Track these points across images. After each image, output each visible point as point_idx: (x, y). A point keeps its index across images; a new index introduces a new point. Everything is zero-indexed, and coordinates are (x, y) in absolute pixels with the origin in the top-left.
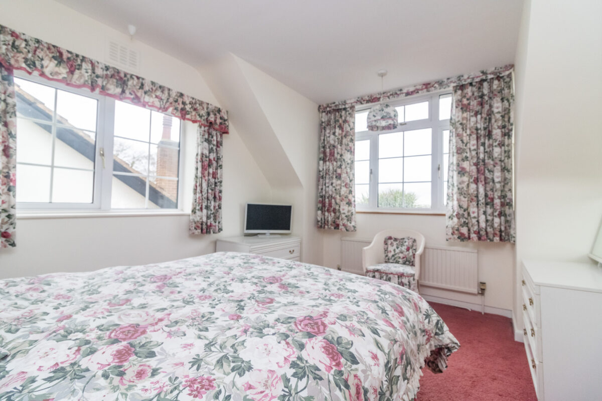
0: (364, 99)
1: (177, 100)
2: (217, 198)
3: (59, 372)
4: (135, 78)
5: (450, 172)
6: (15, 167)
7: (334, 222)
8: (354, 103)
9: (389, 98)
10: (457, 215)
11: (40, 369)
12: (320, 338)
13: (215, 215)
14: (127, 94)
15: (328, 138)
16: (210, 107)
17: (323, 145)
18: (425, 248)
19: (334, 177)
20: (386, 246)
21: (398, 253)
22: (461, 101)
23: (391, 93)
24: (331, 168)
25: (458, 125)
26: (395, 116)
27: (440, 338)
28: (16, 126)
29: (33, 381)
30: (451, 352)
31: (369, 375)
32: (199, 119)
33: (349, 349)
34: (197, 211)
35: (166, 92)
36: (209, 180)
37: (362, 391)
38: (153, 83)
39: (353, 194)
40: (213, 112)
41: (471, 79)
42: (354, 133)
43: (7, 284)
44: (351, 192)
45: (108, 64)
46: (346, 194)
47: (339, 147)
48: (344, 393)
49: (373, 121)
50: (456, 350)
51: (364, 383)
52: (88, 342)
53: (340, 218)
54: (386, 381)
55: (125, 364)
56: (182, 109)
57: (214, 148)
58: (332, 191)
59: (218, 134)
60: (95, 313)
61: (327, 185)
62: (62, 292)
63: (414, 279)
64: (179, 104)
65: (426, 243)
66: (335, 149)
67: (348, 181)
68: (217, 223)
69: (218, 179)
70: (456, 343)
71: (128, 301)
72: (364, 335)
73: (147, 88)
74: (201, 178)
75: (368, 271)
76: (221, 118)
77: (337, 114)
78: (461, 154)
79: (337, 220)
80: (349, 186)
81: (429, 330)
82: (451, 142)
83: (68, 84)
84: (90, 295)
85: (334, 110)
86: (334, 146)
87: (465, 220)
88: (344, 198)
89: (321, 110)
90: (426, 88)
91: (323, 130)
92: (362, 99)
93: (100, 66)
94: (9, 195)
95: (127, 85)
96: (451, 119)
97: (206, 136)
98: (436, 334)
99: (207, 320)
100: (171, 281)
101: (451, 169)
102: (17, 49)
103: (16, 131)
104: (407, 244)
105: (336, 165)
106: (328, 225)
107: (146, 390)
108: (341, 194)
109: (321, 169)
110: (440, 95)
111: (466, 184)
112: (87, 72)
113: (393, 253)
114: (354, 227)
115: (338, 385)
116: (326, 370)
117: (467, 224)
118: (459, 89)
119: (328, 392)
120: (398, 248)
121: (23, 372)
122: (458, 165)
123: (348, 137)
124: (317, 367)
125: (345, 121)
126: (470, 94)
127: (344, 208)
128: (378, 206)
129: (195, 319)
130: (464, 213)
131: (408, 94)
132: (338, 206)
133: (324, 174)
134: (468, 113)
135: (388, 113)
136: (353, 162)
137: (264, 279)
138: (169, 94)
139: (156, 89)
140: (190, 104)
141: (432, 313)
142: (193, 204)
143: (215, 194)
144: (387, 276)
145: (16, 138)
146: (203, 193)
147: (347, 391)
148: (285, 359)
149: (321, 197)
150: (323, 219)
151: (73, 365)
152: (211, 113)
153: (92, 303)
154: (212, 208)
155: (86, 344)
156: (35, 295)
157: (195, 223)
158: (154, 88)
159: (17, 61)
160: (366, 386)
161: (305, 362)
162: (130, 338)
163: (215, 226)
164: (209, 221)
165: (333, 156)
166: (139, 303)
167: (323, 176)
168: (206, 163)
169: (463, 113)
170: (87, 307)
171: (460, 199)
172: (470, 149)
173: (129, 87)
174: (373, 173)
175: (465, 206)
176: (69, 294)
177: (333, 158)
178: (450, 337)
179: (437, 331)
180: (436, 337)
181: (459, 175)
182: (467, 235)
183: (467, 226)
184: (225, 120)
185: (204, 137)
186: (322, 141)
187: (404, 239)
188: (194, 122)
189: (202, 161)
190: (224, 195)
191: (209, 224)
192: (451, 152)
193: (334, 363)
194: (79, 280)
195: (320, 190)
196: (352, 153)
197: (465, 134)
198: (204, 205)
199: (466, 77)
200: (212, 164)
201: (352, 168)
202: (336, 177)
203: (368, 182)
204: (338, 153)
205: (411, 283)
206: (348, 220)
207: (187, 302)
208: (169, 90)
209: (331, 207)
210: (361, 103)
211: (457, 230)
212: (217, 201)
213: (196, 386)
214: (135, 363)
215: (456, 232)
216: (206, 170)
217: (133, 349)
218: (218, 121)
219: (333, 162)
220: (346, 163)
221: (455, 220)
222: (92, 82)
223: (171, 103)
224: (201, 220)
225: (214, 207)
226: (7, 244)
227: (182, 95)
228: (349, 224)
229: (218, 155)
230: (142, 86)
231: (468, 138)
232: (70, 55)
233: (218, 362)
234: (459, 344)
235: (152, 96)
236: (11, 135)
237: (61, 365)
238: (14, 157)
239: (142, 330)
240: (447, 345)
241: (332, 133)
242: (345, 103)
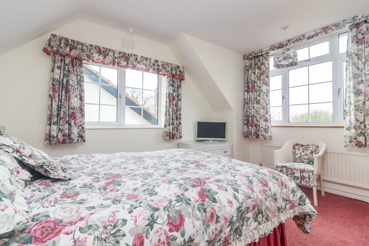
0: (275, 46)
1: (155, 64)
2: (178, 118)
3: (85, 186)
4: (133, 56)
5: (347, 93)
6: (84, 105)
7: (256, 133)
8: (268, 50)
9: (294, 43)
10: (354, 127)
11: (79, 184)
12: (199, 188)
13: (177, 128)
14: (130, 65)
15: (250, 77)
16: (173, 65)
17: (247, 81)
18: (326, 152)
19: (255, 102)
20: (294, 150)
21: (303, 155)
22: (356, 36)
23: (296, 39)
24: (253, 96)
25: (353, 55)
26: (294, 56)
27: (303, 208)
28: (84, 86)
29: (76, 187)
30: (312, 218)
31: (222, 210)
32: (167, 73)
33: (214, 195)
34: (167, 126)
35: (149, 61)
36: (173, 108)
37: (215, 216)
38: (142, 57)
39: (269, 114)
40: (174, 68)
41: (366, 18)
42: (269, 71)
43: (79, 156)
44: (267, 112)
45: (120, 51)
46: (263, 114)
47: (258, 81)
48: (202, 214)
49: (277, 62)
50: (315, 217)
51: (218, 213)
52: (98, 178)
53: (260, 131)
54: (236, 216)
55: (108, 186)
56: (158, 69)
57: (176, 89)
58: (254, 112)
59: (178, 81)
60: (105, 169)
61: (250, 108)
62: (96, 160)
63: (313, 174)
64: (155, 66)
65: (326, 149)
66: (256, 84)
67: (265, 105)
68: (178, 133)
69: (178, 107)
70: (314, 212)
71: (120, 165)
72: (227, 191)
73: (139, 60)
74: (169, 107)
75: (277, 167)
76: (179, 71)
77: (256, 59)
78: (356, 78)
79: (258, 132)
80: (266, 108)
81: (293, 201)
82: (348, 70)
83: (104, 64)
84: (106, 162)
85: (254, 57)
86: (254, 82)
87: (361, 131)
88: (262, 117)
89: (245, 58)
90: (325, 31)
91: (247, 72)
92: (274, 47)
93: (117, 52)
94: (82, 118)
95: (129, 60)
96: (348, 52)
97: (171, 83)
98: (299, 204)
99: (149, 176)
100: (142, 160)
101: (348, 91)
102: (83, 51)
103: (84, 89)
104: (311, 149)
105: (256, 94)
106: (251, 135)
107: (111, 195)
108: (260, 114)
109: (246, 98)
110: (339, 35)
111: (361, 102)
112: (111, 57)
113: (299, 155)
114: (270, 137)
115: (198, 209)
116: (195, 202)
117: (364, 134)
118: (354, 28)
119: (192, 211)
120: (303, 152)
121: (73, 184)
122: (354, 87)
123: (264, 75)
124: (190, 199)
125: (262, 64)
126: (365, 29)
127: (262, 124)
128: (289, 122)
129: (144, 175)
130: (361, 125)
131: (309, 38)
132: (259, 122)
133: (248, 101)
134: (363, 45)
135: (288, 55)
136: (268, 91)
137: (189, 162)
138: (150, 61)
139: (144, 60)
140: (161, 65)
141: (298, 190)
142: (165, 122)
143: (177, 116)
144: (292, 171)
145: (84, 92)
146: (170, 116)
147: (204, 214)
148: (175, 193)
149: (247, 116)
150: (248, 131)
151: (90, 184)
152: (174, 69)
153: (106, 165)
154: (175, 124)
155: (97, 179)
156: (87, 161)
157: (166, 133)
158: (142, 60)
159: (84, 56)
160: (219, 214)
161: (184, 196)
162: (114, 178)
163: (177, 135)
164: (174, 132)
165: (254, 88)
166: (124, 167)
167: (247, 102)
168: (171, 98)
169: (358, 46)
170: (103, 166)
171: (357, 114)
172: (365, 74)
173: (130, 61)
174: (285, 98)
175: (361, 120)
176: (99, 162)
177: (254, 90)
178: (310, 207)
179: (301, 202)
180: (300, 206)
181: (355, 95)
182: (364, 143)
183: (364, 136)
184: (182, 72)
185: (170, 83)
186: (246, 79)
187: (309, 145)
188: (164, 75)
189: (169, 98)
190: (182, 117)
191: (174, 133)
192: (348, 77)
193: (201, 200)
194: (105, 157)
195: (246, 112)
196: (268, 86)
197: (360, 63)
198: (171, 122)
199: (360, 17)
200: (175, 99)
201: (267, 95)
202: (256, 103)
203: (281, 105)
204: (257, 86)
205: (310, 177)
206: (265, 132)
207: (144, 168)
208: (150, 59)
209: (253, 123)
210: (274, 50)
211: (354, 139)
212: (178, 120)
213: (130, 197)
214: (112, 187)
215: (354, 140)
216: (171, 102)
217: (113, 182)
218: (178, 73)
219: (254, 92)
220: (263, 92)
221: (353, 131)
222: (113, 61)
223: (152, 66)
224: (169, 131)
225: (177, 123)
226: (82, 141)
227: (157, 61)
228: (266, 135)
229: (178, 93)
230: (136, 60)
231: (363, 65)
232: (104, 50)
233: (144, 190)
234: (317, 213)
235: (141, 64)
236: (82, 91)
237: (86, 184)
238: (84, 101)
239: (120, 176)
240: (308, 213)
241: (253, 73)
242: (262, 51)
